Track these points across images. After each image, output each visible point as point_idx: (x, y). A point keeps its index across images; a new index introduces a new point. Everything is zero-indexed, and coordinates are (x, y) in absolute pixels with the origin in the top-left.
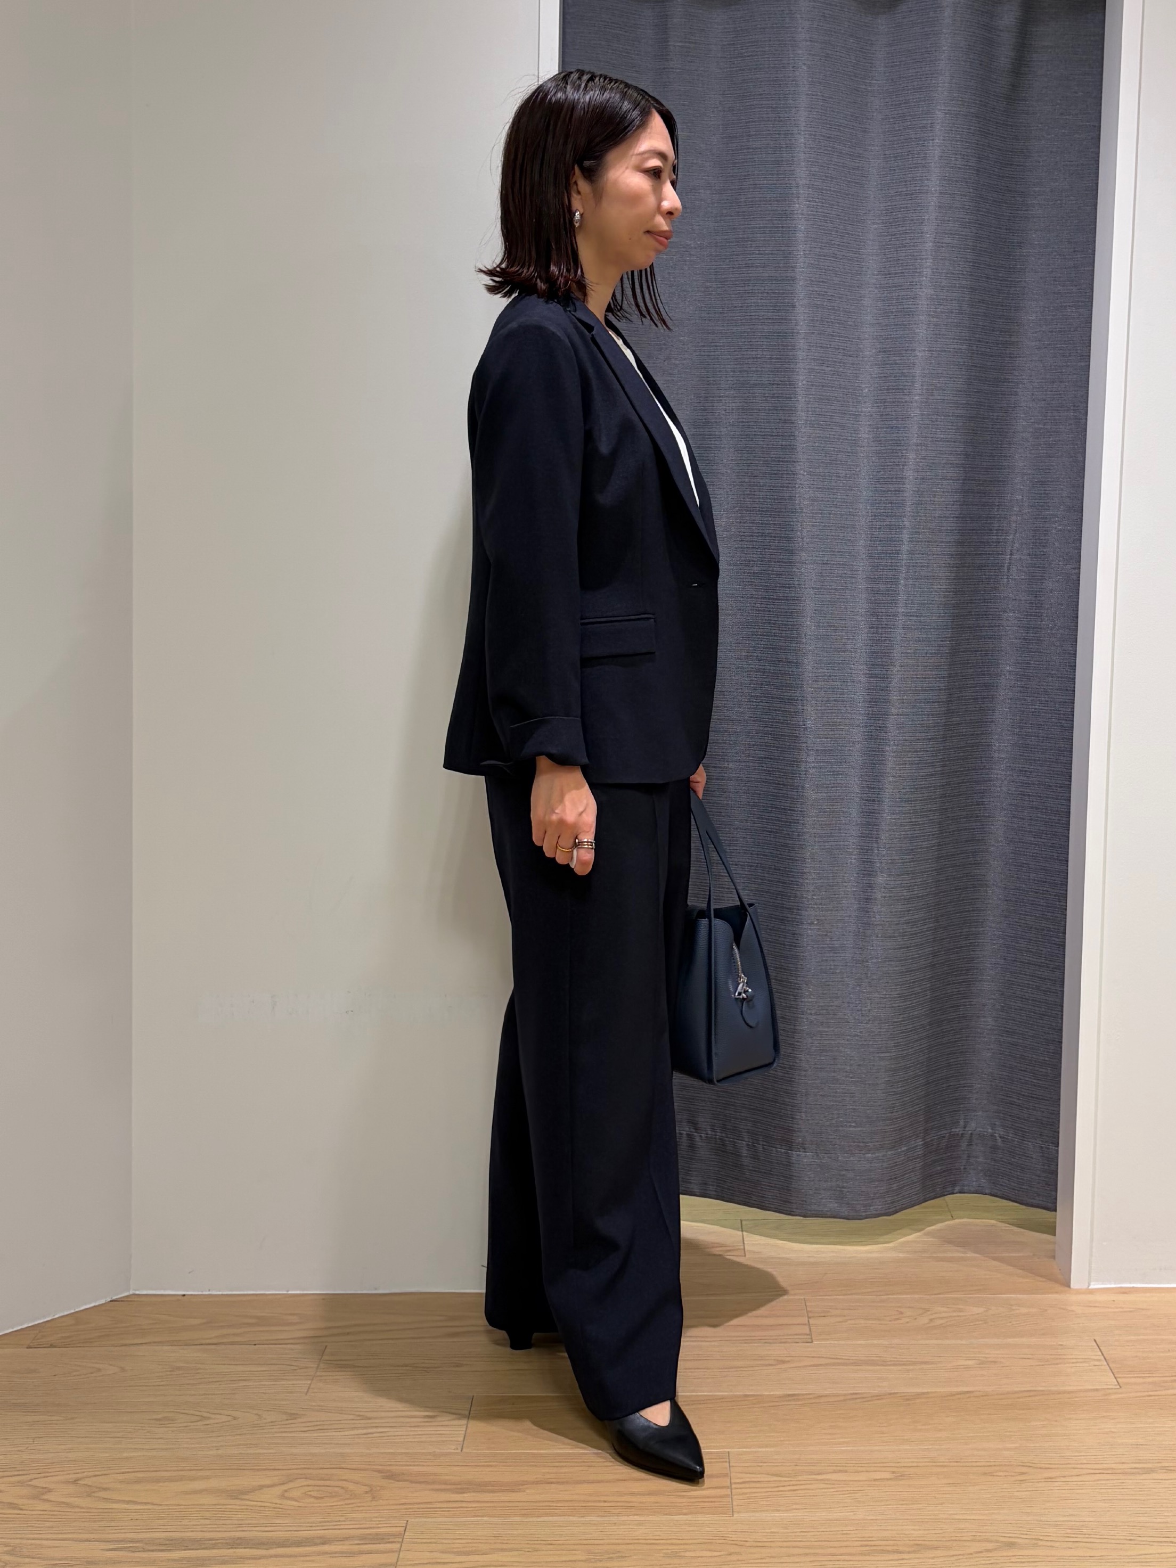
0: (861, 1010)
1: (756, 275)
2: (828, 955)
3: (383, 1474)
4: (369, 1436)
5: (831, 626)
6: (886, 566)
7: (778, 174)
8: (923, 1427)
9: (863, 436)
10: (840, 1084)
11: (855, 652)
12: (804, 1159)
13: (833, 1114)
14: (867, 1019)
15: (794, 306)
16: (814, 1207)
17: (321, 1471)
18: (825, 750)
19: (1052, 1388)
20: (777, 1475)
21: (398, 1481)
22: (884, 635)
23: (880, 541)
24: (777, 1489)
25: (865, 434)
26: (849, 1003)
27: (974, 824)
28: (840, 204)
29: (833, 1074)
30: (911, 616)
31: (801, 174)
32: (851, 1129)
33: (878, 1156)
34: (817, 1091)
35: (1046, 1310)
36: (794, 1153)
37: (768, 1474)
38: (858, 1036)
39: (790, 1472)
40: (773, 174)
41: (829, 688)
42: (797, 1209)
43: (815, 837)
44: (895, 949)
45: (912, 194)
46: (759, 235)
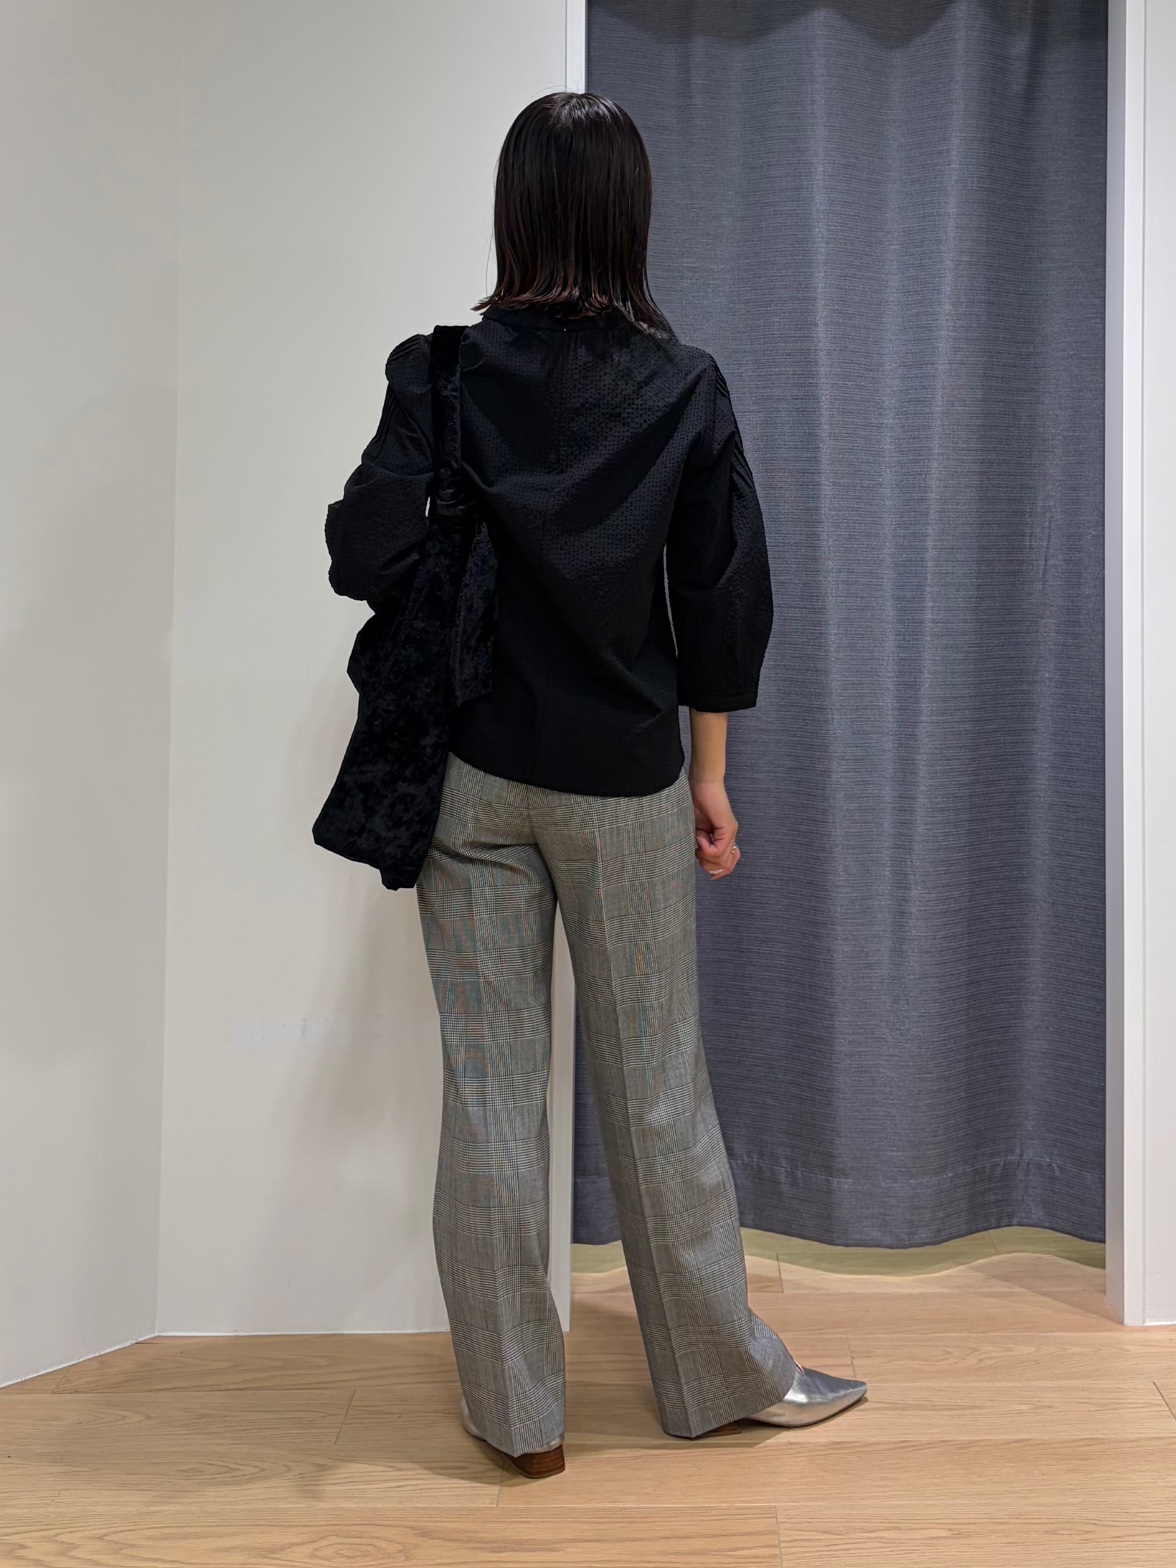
0: (899, 1029)
1: (777, 296)
2: (864, 971)
3: (417, 1531)
4: (401, 1489)
5: (858, 634)
6: (911, 573)
7: (797, 201)
8: (980, 1479)
9: (886, 447)
10: (881, 1106)
11: (883, 659)
12: (844, 1185)
13: (873, 1138)
14: (907, 1038)
15: (816, 325)
16: (858, 1236)
17: (352, 1528)
18: (854, 759)
19: (1113, 1436)
20: (827, 1532)
21: (433, 1539)
22: (911, 642)
23: (905, 548)
24: (827, 1548)
25: (887, 445)
26: (886, 1021)
27: (1017, 835)
28: (860, 227)
29: (872, 1097)
30: (939, 623)
31: (819, 201)
32: (893, 1153)
33: (922, 1183)
34: (857, 1114)
35: (1100, 1350)
36: (835, 1179)
37: (818, 1531)
38: (897, 1056)
39: (842, 1529)
40: (793, 201)
41: (858, 697)
42: (838, 1238)
43: (848, 849)
44: (932, 965)
45: (930, 216)
46: (780, 258)
